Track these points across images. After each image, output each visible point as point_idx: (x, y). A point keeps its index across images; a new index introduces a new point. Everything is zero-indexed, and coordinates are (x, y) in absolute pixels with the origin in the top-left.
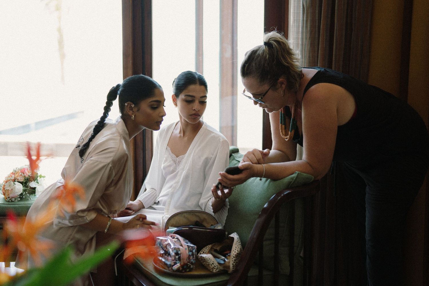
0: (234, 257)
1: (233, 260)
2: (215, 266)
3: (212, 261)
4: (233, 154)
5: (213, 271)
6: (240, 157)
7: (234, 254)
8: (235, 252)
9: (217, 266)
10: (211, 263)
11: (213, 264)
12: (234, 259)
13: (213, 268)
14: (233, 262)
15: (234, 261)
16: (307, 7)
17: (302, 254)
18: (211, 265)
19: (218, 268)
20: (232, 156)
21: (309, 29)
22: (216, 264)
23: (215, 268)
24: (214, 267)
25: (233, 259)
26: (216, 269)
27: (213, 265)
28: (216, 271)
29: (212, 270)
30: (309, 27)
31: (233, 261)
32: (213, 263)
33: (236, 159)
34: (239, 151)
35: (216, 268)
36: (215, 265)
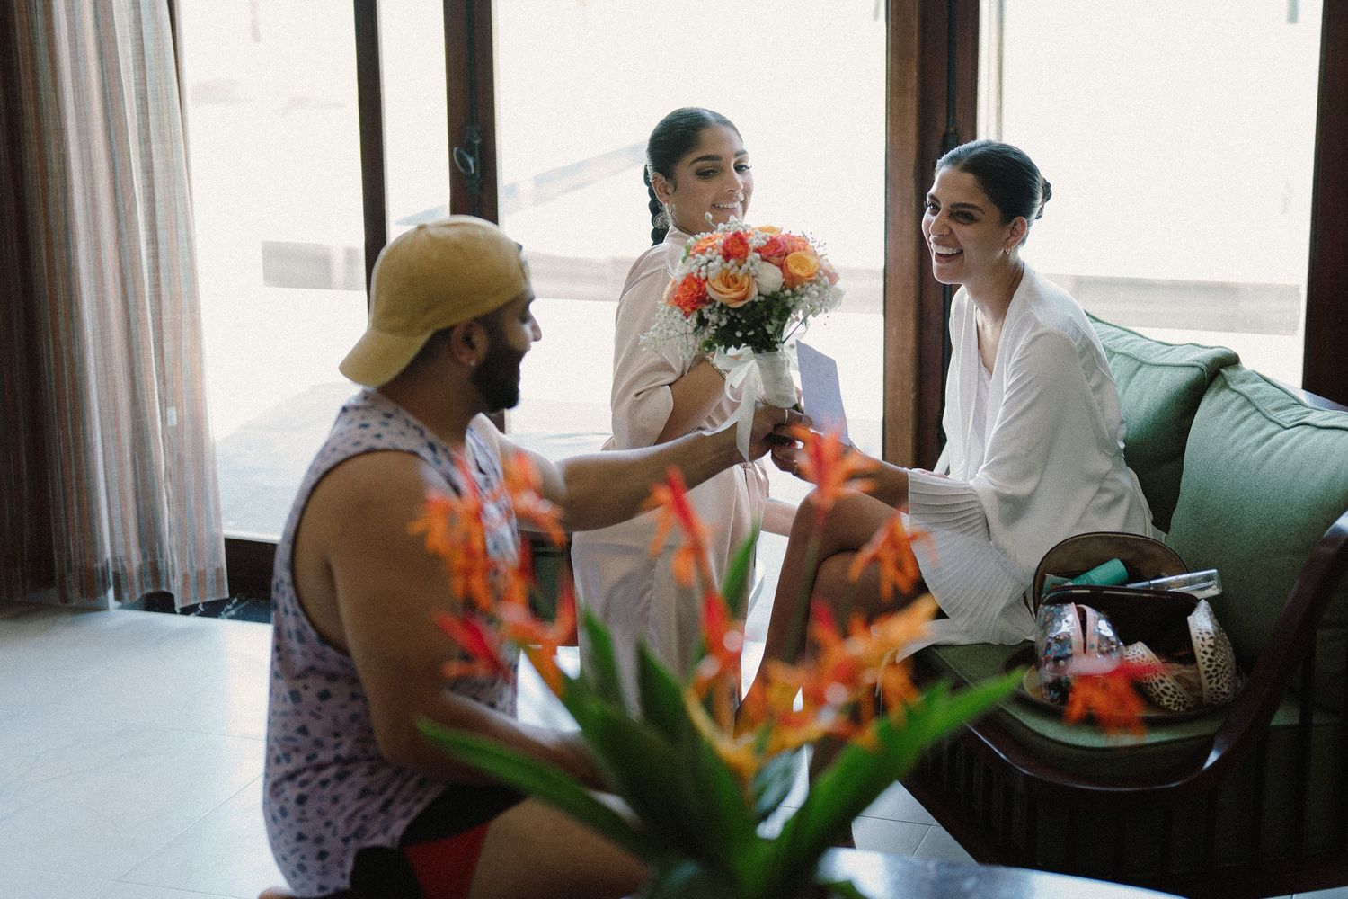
2: (1168, 688)
4: (1223, 371)
5: (1159, 701)
6: (1243, 381)
9: (1173, 686)
10: (1157, 680)
11: (1161, 681)
13: (1162, 695)
14: (1205, 665)
15: (1208, 663)
18: (1157, 684)
19: (1175, 693)
20: (1220, 377)
22: (1170, 682)
23: (1166, 694)
24: (1165, 691)
25: (1202, 657)
26: (1172, 696)
27: (1161, 687)
28: (1168, 701)
29: (1157, 699)
31: (1204, 663)
32: (1162, 678)
33: (1233, 387)
34: (1242, 360)
35: (1170, 693)
36: (1166, 684)
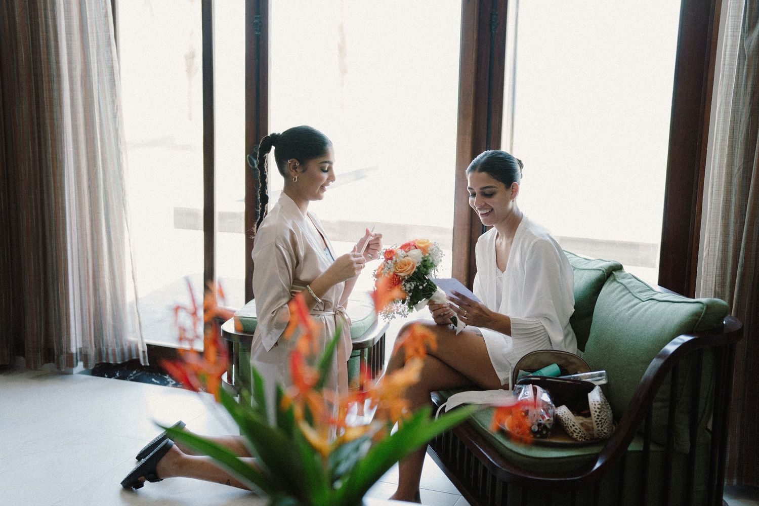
2: (576, 429)
3: (572, 422)
4: (614, 272)
5: (572, 435)
6: (624, 278)
9: (579, 428)
10: (571, 425)
11: (574, 426)
13: (573, 432)
15: (597, 417)
16: (748, 55)
17: (710, 427)
18: (571, 427)
19: (580, 432)
20: (612, 275)
21: (749, 90)
22: (578, 426)
23: (575, 432)
24: (575, 430)
25: (594, 414)
26: (578, 433)
27: (573, 428)
28: (577, 436)
30: (749, 86)
31: (595, 417)
32: (574, 424)
33: (618, 280)
34: (624, 268)
35: (577, 431)
36: (576, 427)
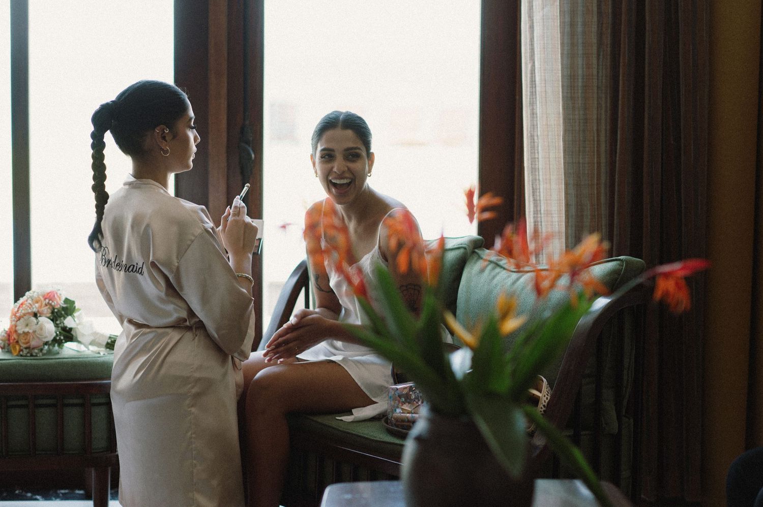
0: (544, 406)
1: (542, 410)
4: (476, 250)
7: (545, 402)
8: (547, 398)
12: (544, 409)
20: (475, 254)
